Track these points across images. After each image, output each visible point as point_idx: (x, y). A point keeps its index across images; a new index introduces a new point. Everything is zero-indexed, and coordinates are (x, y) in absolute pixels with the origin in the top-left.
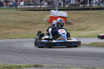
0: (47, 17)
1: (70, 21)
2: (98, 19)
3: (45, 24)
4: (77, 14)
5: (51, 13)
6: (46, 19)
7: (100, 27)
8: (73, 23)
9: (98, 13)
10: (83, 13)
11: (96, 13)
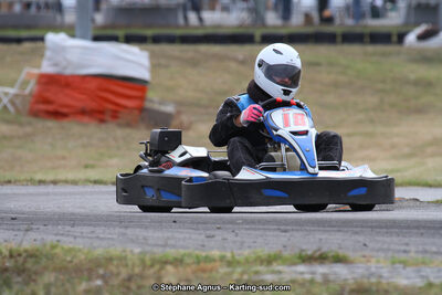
0: (23, 76)
1: (169, 109)
2: (331, 99)
3: (8, 122)
4: (194, 63)
5: (48, 53)
6: (12, 91)
7: (362, 147)
8: (185, 118)
9: (331, 64)
10: (235, 60)
11: (318, 64)
